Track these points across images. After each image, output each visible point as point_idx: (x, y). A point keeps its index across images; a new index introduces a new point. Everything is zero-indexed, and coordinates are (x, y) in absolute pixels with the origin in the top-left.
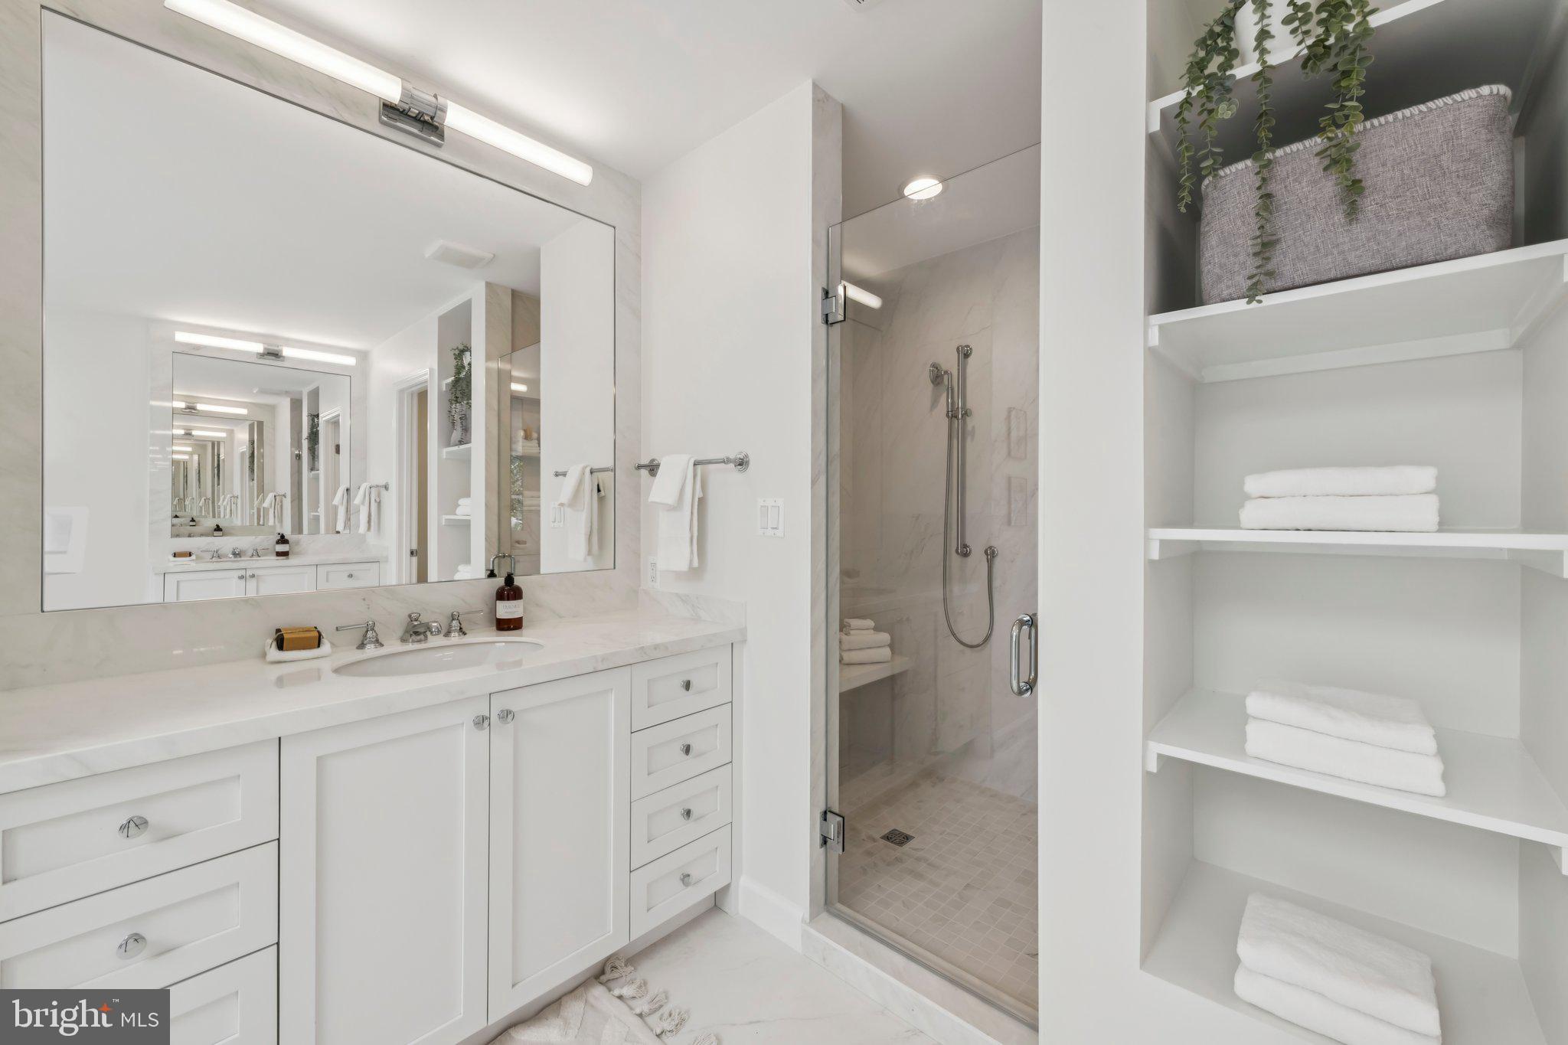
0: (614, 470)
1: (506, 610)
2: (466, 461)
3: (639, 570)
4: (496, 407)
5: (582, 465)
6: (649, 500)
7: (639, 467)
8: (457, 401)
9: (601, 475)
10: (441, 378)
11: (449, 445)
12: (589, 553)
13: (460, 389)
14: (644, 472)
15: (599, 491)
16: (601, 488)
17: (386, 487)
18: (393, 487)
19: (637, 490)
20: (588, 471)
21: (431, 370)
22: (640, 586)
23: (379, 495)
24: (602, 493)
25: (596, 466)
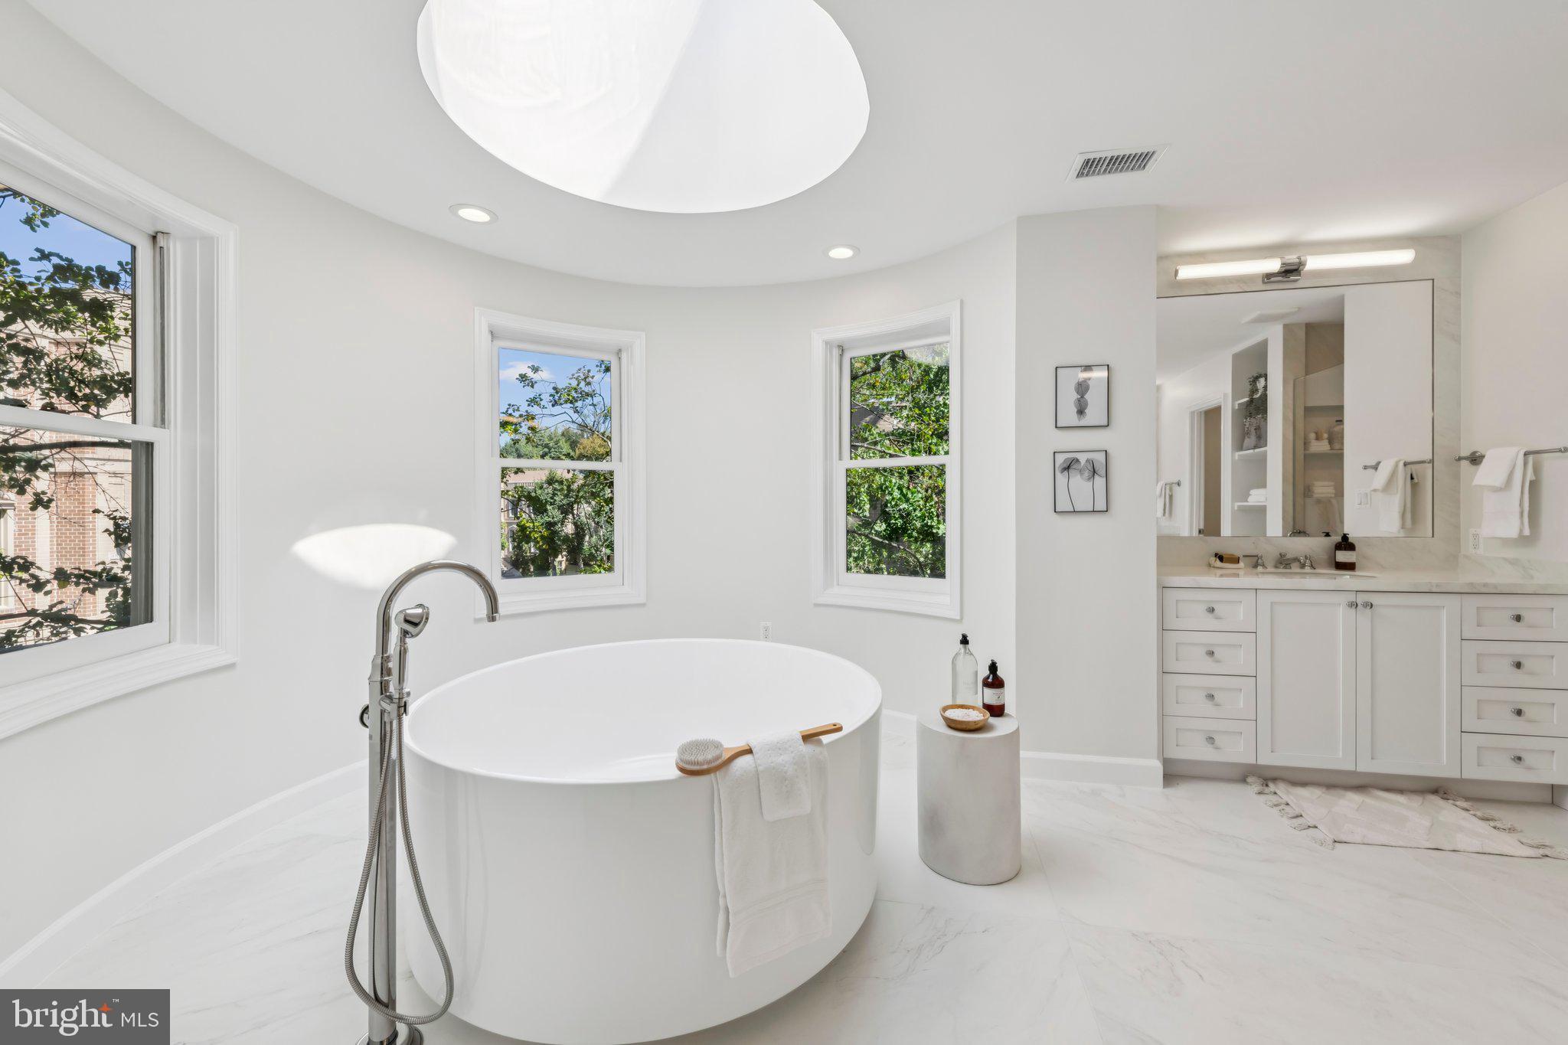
0: (1432, 461)
1: (1343, 556)
2: (1262, 461)
3: (1459, 540)
4: (1291, 418)
5: (1396, 459)
6: (1474, 484)
7: (1460, 459)
8: (1251, 417)
9: (1413, 467)
10: (1234, 399)
11: (1241, 449)
12: (1403, 526)
13: (1255, 407)
14: (1465, 464)
15: (1412, 478)
16: (1415, 476)
17: (1179, 484)
18: (1186, 484)
19: (1457, 476)
20: (1401, 464)
21: (1225, 395)
22: (1460, 552)
23: (1171, 490)
24: (1416, 480)
25: (1409, 460)
